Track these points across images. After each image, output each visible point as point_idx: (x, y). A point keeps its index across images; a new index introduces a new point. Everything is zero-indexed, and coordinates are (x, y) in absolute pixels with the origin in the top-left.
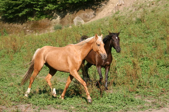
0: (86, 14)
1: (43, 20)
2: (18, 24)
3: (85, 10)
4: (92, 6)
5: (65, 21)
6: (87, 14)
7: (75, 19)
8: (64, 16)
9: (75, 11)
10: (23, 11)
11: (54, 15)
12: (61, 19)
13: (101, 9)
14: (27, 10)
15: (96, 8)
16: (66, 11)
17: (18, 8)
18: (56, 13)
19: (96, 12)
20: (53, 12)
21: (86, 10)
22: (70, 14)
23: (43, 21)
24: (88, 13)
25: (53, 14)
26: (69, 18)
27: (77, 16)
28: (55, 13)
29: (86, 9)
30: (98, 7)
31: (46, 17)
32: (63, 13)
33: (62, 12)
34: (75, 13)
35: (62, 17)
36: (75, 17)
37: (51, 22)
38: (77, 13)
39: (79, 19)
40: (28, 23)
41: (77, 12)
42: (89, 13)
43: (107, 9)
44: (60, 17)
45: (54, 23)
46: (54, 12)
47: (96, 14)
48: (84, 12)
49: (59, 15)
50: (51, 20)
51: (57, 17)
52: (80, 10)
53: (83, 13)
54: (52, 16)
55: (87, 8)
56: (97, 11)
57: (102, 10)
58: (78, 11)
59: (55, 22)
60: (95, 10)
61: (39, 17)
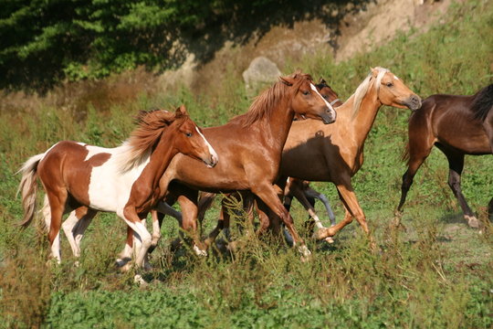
0: (297, 45)
1: (124, 74)
2: (26, 93)
3: (291, 27)
4: (319, 9)
5: (212, 77)
6: (300, 46)
7: (250, 69)
8: (211, 56)
9: (255, 33)
10: (40, 32)
11: (172, 51)
12: (198, 69)
13: (360, 20)
14: (51, 31)
15: (340, 17)
16: (219, 31)
17: (10, 21)
18: (181, 42)
19: (338, 33)
20: (168, 38)
21: (296, 25)
22: (234, 46)
23: (126, 82)
24: (306, 41)
25: (170, 45)
26: (230, 64)
27: (258, 55)
28: (175, 43)
29: (298, 20)
30: (347, 11)
31: (138, 63)
32: (209, 42)
33: (206, 37)
34: (252, 42)
35: (205, 58)
36: (252, 58)
37: (157, 84)
38: (260, 38)
39: (267, 66)
40: (67, 91)
41: (263, 34)
42: (309, 39)
43: (385, 21)
44: (195, 61)
45: (169, 88)
46: (174, 39)
47: (339, 43)
48: (288, 37)
49: (190, 52)
50: (157, 75)
51: (185, 59)
52: (275, 24)
53: (285, 42)
54: (164, 54)
55: (300, 18)
56: (344, 29)
57: (363, 27)
58: (265, 30)
59: (172, 82)
60: (334, 24)
61: (108, 63)
